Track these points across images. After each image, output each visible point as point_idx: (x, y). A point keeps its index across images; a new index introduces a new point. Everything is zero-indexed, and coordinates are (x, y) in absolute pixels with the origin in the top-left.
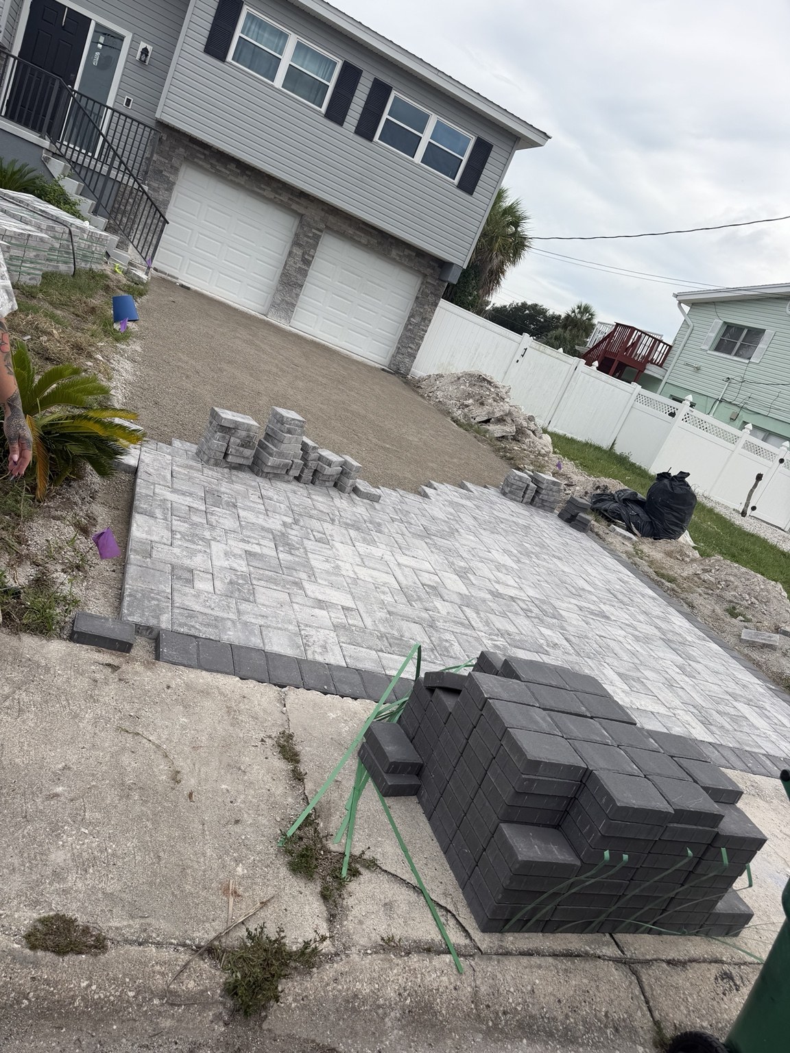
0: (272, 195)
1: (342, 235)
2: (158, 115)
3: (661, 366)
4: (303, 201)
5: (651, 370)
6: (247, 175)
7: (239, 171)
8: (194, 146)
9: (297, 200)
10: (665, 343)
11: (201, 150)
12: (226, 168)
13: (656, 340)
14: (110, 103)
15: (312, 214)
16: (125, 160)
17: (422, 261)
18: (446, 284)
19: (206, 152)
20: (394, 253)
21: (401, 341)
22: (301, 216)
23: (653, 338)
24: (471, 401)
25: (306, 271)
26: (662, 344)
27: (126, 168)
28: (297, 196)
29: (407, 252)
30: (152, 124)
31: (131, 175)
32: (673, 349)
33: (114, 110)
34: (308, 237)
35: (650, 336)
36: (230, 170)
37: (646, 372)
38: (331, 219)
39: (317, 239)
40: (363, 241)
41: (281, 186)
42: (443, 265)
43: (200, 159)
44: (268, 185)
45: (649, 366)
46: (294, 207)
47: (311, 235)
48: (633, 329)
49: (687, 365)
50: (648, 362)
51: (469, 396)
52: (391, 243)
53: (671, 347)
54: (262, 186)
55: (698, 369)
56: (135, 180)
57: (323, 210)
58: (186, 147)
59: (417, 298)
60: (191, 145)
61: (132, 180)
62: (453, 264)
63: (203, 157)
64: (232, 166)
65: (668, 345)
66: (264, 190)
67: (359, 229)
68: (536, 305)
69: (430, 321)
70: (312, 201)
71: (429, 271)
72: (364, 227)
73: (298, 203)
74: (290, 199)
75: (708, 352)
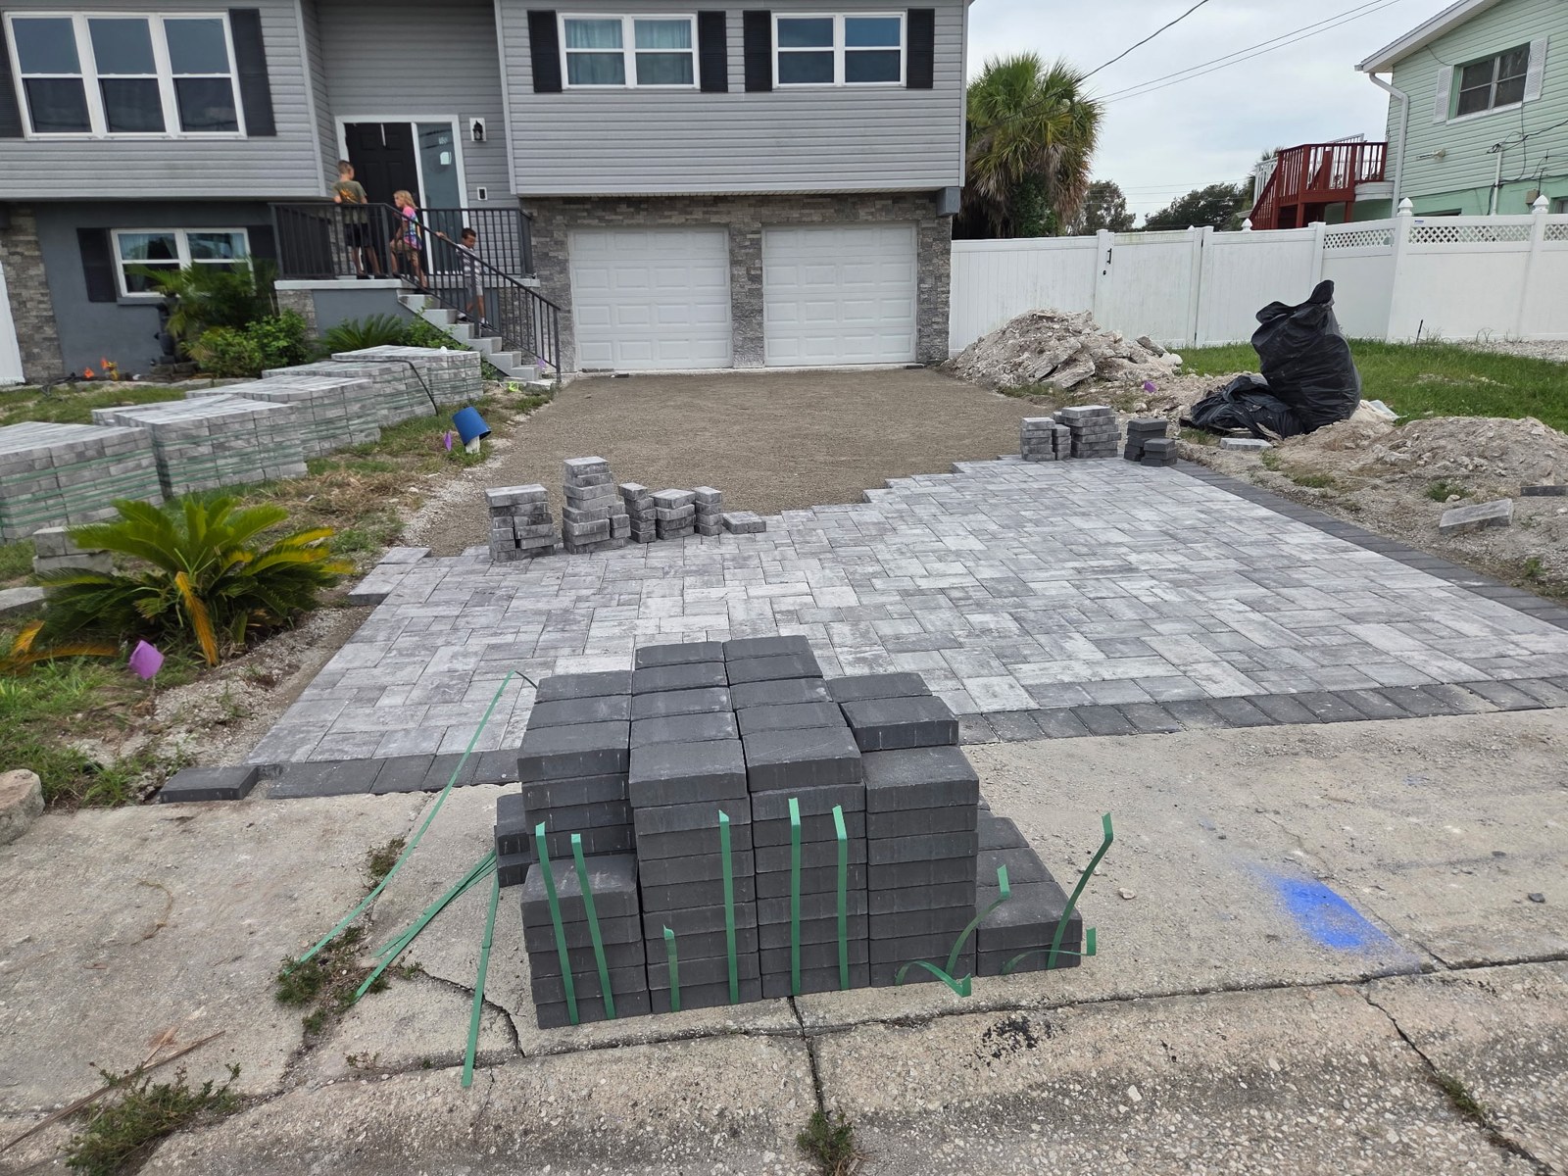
0: (682, 219)
1: (787, 224)
2: (513, 192)
3: (1381, 179)
4: (722, 207)
5: (1366, 193)
6: (644, 210)
7: (632, 210)
8: (572, 206)
9: (714, 209)
10: (1372, 144)
11: (581, 206)
12: (616, 214)
13: (1354, 146)
14: (464, 204)
15: (740, 216)
16: (486, 261)
17: (905, 205)
18: (951, 219)
19: (587, 206)
20: (862, 213)
21: (919, 321)
22: (727, 225)
23: (1348, 145)
24: (1026, 355)
25: (759, 290)
26: (1367, 149)
27: (491, 268)
28: (712, 205)
29: (879, 204)
30: (516, 204)
31: (498, 273)
32: (1390, 145)
33: (469, 210)
34: (746, 247)
35: (1341, 145)
36: (622, 214)
37: (1359, 199)
38: (765, 211)
39: (757, 244)
40: (815, 218)
41: (687, 202)
42: (935, 196)
43: (584, 218)
44: (673, 209)
45: (1359, 189)
46: (714, 219)
47: (747, 243)
48: (1307, 148)
49: (1423, 157)
50: (1356, 183)
51: (1022, 349)
52: (854, 204)
53: (1385, 145)
54: (666, 213)
55: (1442, 156)
56: (505, 278)
57: (750, 205)
58: (563, 212)
59: (919, 255)
60: (567, 207)
61: (501, 279)
62: (944, 189)
63: (585, 214)
64: (623, 208)
65: (1378, 144)
66: (670, 217)
67: (805, 206)
68: (1213, 187)
69: (948, 276)
70: (733, 202)
71: (919, 213)
72: (809, 201)
73: (717, 213)
74: (704, 213)
75: (1449, 122)
